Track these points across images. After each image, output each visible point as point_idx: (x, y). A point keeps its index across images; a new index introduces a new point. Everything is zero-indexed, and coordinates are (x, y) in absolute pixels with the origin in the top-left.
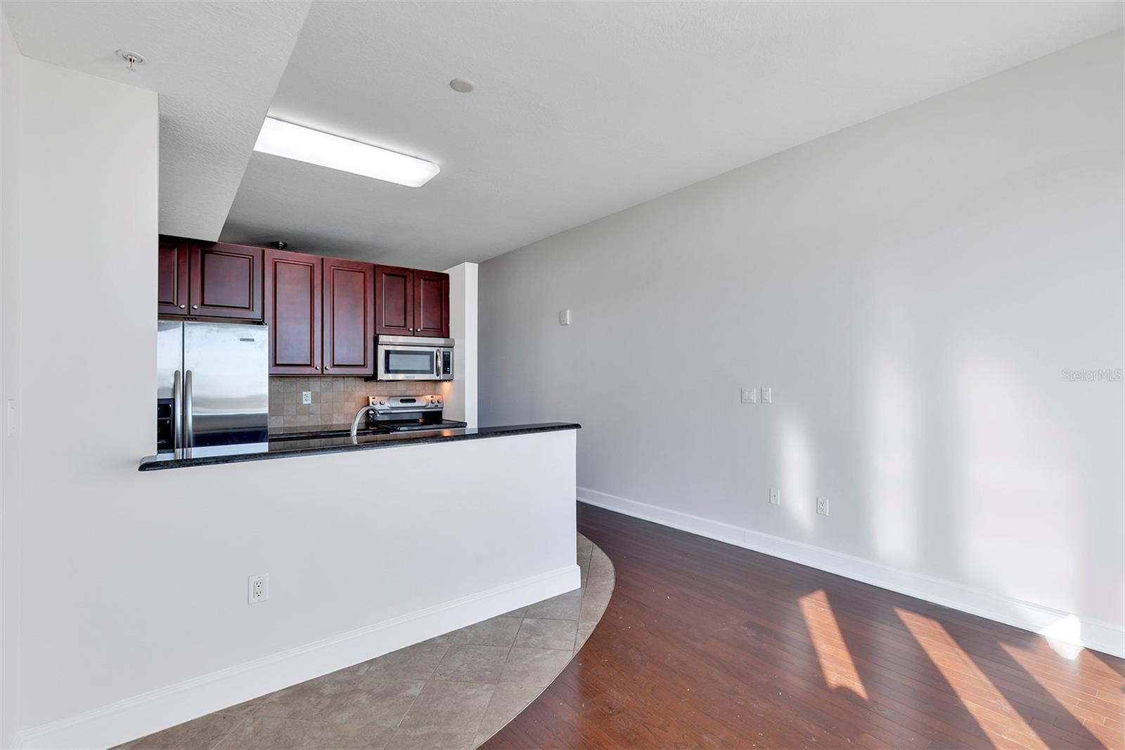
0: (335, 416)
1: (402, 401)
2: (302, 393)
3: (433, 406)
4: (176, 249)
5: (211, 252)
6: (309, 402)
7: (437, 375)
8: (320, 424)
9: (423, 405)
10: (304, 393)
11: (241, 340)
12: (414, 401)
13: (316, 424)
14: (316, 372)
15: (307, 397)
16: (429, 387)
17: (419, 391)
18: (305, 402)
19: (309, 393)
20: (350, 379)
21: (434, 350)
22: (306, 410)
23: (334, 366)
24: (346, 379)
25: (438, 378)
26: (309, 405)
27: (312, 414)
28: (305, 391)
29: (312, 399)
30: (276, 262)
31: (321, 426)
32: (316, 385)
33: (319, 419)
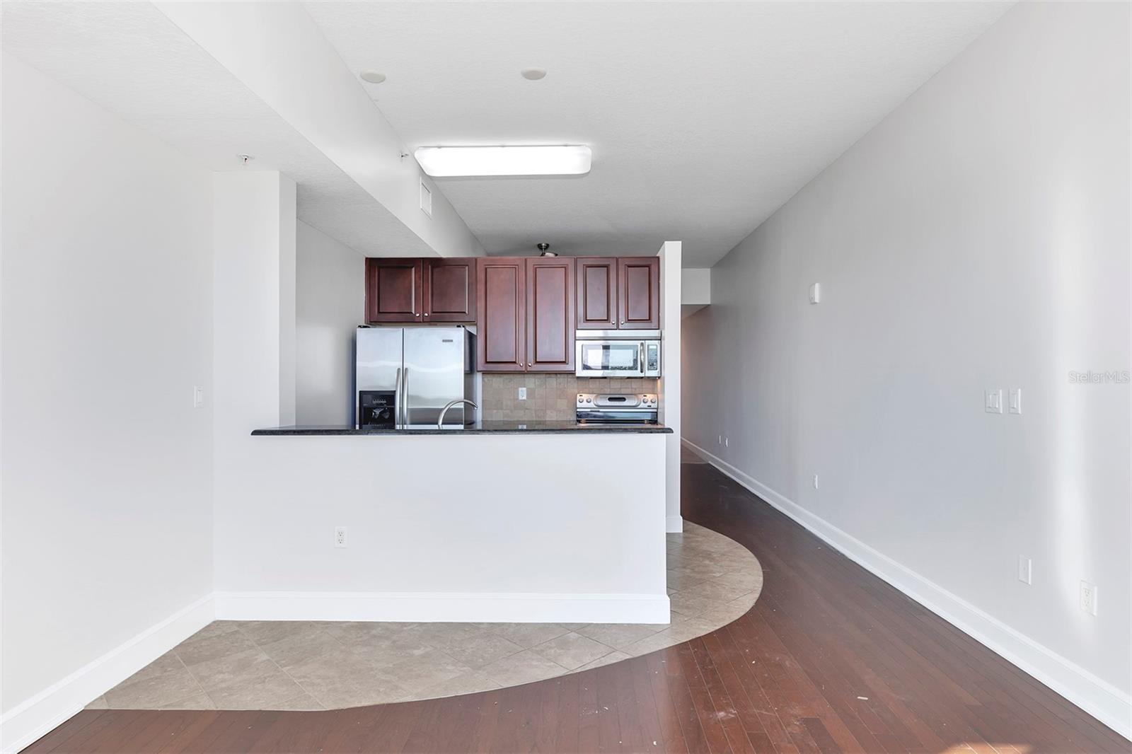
0: (548, 412)
1: (610, 399)
2: (517, 388)
3: (646, 405)
4: (413, 269)
5: (438, 267)
6: (525, 398)
7: (642, 372)
8: (534, 419)
9: (634, 404)
10: (520, 389)
11: (444, 341)
12: (624, 399)
13: (530, 419)
14: (519, 369)
15: (523, 394)
16: (647, 385)
17: (635, 389)
18: (520, 398)
19: (525, 389)
20: (562, 376)
21: (638, 343)
22: (520, 406)
23: (537, 362)
24: (559, 376)
25: (642, 375)
26: (524, 400)
27: (527, 409)
28: (522, 387)
29: (527, 395)
30: (486, 269)
31: (536, 421)
32: (531, 381)
33: (534, 415)
